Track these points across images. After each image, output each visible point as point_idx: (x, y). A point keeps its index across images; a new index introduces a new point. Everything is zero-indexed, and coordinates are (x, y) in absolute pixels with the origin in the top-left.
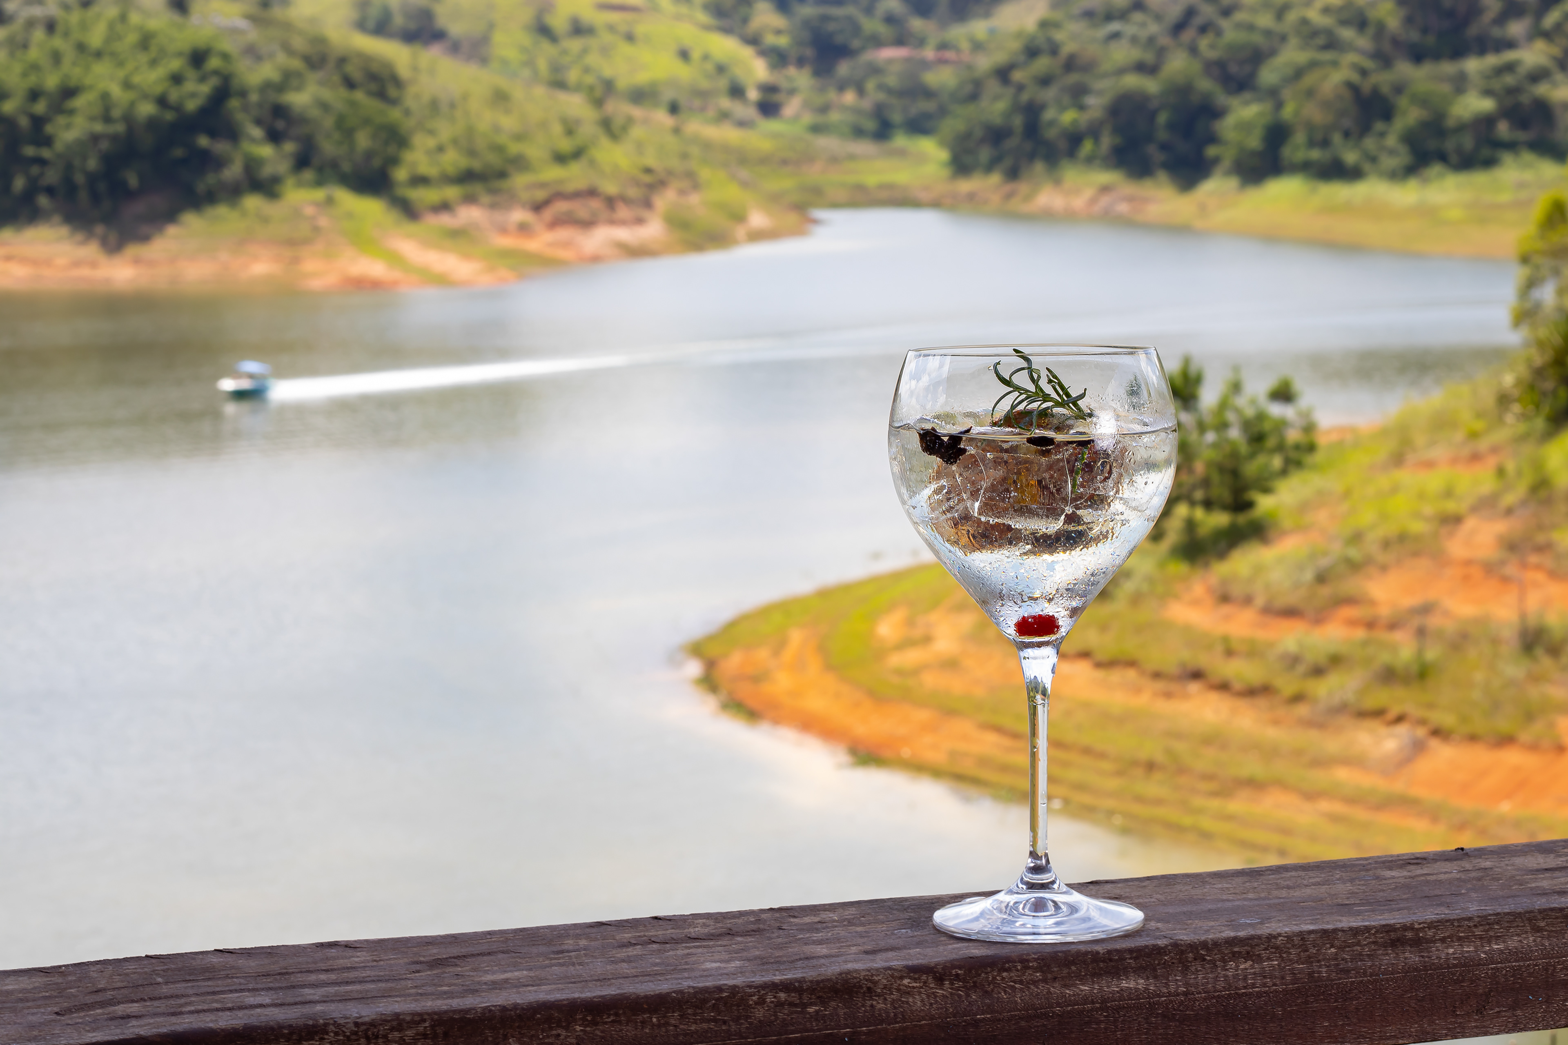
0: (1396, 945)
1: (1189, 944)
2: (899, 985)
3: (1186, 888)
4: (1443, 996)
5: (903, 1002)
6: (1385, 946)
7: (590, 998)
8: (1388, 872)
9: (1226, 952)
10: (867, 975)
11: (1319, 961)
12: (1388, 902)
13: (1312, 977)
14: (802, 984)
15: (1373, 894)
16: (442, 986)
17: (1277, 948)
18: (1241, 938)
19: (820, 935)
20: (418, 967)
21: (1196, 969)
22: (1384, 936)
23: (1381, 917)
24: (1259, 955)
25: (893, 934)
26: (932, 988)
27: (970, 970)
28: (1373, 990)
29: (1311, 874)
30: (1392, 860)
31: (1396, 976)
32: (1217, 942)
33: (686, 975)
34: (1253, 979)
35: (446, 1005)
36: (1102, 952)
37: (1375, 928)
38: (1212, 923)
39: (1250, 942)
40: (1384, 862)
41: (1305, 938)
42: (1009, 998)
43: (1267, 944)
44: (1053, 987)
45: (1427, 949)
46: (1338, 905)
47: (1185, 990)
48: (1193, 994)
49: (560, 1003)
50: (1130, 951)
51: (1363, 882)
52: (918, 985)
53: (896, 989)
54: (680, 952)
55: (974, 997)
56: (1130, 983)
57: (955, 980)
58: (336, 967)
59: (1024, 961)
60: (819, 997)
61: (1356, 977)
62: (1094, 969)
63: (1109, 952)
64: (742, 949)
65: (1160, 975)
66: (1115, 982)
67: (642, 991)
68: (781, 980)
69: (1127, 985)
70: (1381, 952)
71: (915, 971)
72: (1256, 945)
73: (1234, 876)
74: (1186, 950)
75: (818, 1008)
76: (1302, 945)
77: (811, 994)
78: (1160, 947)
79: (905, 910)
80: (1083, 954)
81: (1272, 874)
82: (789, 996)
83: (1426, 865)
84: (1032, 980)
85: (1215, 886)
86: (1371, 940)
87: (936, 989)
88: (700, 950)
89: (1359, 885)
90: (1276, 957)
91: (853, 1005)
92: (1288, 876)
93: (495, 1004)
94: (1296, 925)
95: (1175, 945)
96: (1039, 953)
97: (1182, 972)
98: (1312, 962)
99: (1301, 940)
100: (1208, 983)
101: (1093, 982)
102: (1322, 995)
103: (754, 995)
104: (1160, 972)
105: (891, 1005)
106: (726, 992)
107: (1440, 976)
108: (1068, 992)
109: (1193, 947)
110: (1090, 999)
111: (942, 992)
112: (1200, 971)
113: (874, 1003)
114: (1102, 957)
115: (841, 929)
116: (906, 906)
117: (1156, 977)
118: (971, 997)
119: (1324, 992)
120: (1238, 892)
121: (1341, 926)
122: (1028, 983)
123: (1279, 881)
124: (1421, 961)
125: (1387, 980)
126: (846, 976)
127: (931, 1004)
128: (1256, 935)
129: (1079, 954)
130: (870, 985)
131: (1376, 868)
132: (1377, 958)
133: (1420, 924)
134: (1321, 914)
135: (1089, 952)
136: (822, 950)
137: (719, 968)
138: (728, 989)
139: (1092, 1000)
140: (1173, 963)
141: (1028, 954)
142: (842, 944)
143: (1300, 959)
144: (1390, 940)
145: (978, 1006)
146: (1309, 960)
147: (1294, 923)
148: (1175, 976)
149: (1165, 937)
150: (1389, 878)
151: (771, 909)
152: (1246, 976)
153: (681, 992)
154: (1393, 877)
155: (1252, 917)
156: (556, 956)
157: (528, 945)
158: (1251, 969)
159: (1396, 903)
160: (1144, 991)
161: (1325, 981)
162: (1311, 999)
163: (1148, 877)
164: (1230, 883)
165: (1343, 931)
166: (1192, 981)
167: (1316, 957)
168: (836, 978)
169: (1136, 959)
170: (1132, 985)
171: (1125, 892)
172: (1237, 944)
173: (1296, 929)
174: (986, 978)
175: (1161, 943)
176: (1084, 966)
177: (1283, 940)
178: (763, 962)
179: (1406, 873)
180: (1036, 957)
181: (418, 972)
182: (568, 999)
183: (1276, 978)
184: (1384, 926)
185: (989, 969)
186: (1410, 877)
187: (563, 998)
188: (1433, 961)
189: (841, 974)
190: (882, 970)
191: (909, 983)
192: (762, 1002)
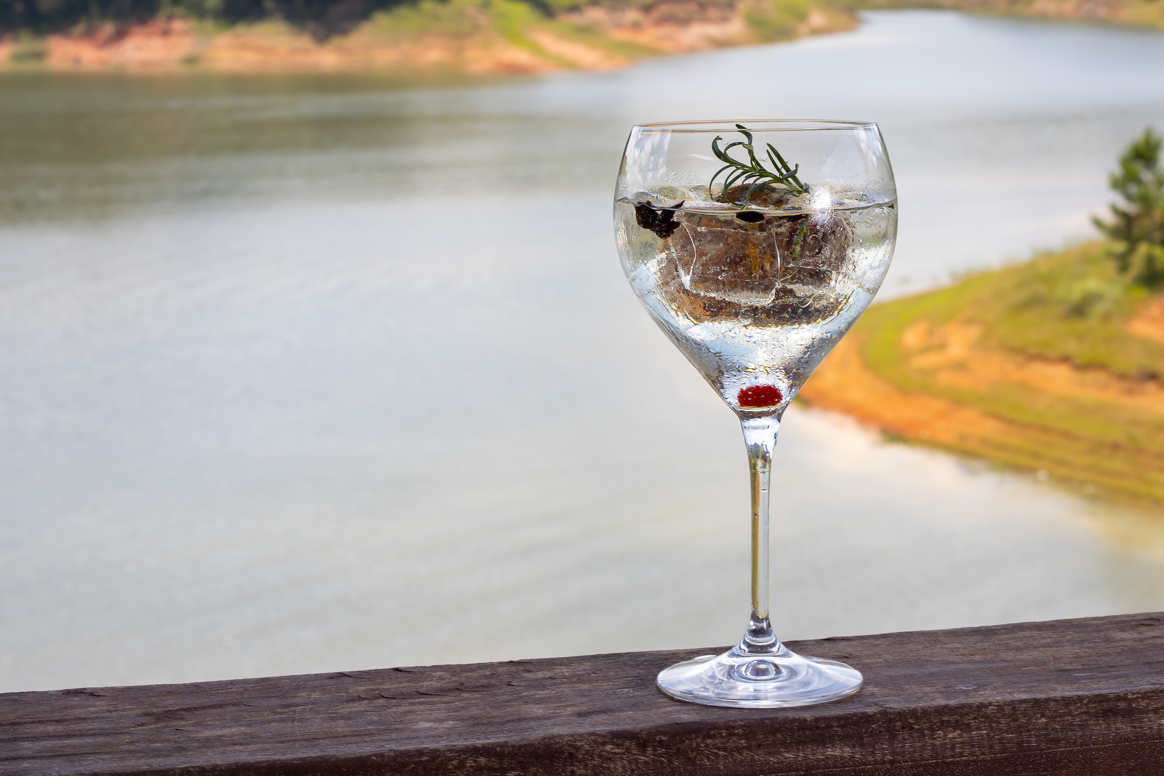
0: (1108, 716)
1: (899, 712)
2: (602, 751)
3: (918, 647)
4: (1155, 766)
5: (604, 768)
6: (1096, 716)
7: (290, 760)
8: (1119, 634)
9: (935, 721)
10: (570, 741)
11: (1029, 731)
12: (1109, 669)
13: (1022, 746)
14: (504, 749)
15: (1097, 658)
16: (156, 742)
17: (987, 717)
18: (952, 706)
19: (545, 692)
20: (145, 719)
21: (903, 738)
22: (1096, 706)
23: (1097, 686)
24: (968, 724)
25: (615, 693)
26: (634, 754)
27: (674, 737)
28: (1083, 759)
29: (1044, 634)
30: (1127, 621)
31: (1106, 746)
32: (927, 711)
33: (394, 736)
34: (960, 748)
35: (148, 765)
36: (809, 719)
37: (1088, 698)
38: (928, 689)
39: (960, 711)
40: (1117, 623)
41: (1015, 707)
42: (712, 765)
43: (977, 713)
44: (757, 755)
45: (1139, 719)
46: (1059, 671)
47: (891, 758)
48: (899, 762)
49: (259, 765)
50: (838, 718)
51: (1091, 645)
52: (620, 751)
53: (597, 755)
54: (401, 709)
55: (676, 764)
56: (834, 751)
57: (659, 747)
58: (69, 717)
59: (729, 728)
60: (519, 762)
61: (1066, 747)
62: (800, 736)
63: (817, 720)
64: (463, 707)
65: (866, 744)
66: (820, 749)
67: (343, 753)
68: (483, 744)
69: (832, 753)
70: (1092, 722)
71: (618, 737)
72: (966, 714)
73: (967, 635)
74: (894, 719)
75: (517, 773)
76: (1012, 714)
77: (512, 759)
78: (868, 715)
79: (638, 666)
80: (790, 721)
81: (1006, 634)
82: (489, 760)
83: (1158, 627)
84: (736, 747)
85: (947, 646)
86: (1082, 710)
87: (639, 755)
88: (422, 707)
89: (1087, 648)
90: (985, 726)
91: (554, 770)
92: (1020, 636)
93: (194, 765)
94: (1009, 693)
95: (884, 713)
96: (746, 719)
97: (889, 741)
98: (1022, 732)
99: (1012, 710)
100: (915, 752)
101: (798, 750)
102: (1031, 765)
103: (454, 760)
104: (867, 741)
105: (592, 770)
106: (427, 756)
107: (1152, 746)
108: (772, 759)
109: (902, 715)
110: (794, 766)
111: (644, 758)
112: (908, 739)
113: (575, 768)
114: (809, 725)
115: (567, 686)
116: (640, 662)
117: (862, 746)
118: (674, 764)
119: (1033, 761)
120: (965, 652)
121: (1053, 696)
122: (732, 750)
123: (1011, 641)
124: (1132, 732)
125: (1098, 749)
126: (549, 742)
127: (633, 770)
128: (967, 704)
129: (786, 721)
130: (572, 750)
131: (1108, 629)
132: (1088, 728)
133: (1133, 694)
134: (1039, 681)
135: (797, 719)
136: (538, 710)
137: (430, 729)
138: (429, 753)
139: (797, 767)
140: (880, 732)
141: (735, 721)
142: (560, 704)
143: (1010, 728)
144: (1103, 710)
145: (681, 772)
146: (1018, 730)
147: (1008, 690)
148: (882, 744)
149: (876, 704)
150: (1118, 641)
151: (511, 662)
152: (954, 745)
153: (382, 755)
154: (1123, 640)
155: (969, 683)
156: (283, 710)
157: (262, 698)
158: (959, 738)
159: (1116, 669)
160: (849, 759)
161: (1034, 750)
162: (1020, 768)
163: (885, 634)
164: (962, 643)
165: (1055, 701)
166: (898, 750)
167: (1026, 727)
168: (539, 743)
169: (843, 727)
170: (837, 752)
171: (857, 651)
172: (947, 713)
173: (1008, 698)
174: (690, 744)
175: (870, 710)
176: (790, 734)
177: (994, 710)
178: (476, 722)
179: (1136, 635)
180: (743, 724)
181: (143, 725)
182: (267, 761)
183: (984, 747)
184: (1097, 695)
185: (693, 736)
186: (1141, 640)
187: (263, 759)
188: (1144, 732)
189: (544, 739)
190: (586, 736)
191: (611, 749)
192: (461, 766)
